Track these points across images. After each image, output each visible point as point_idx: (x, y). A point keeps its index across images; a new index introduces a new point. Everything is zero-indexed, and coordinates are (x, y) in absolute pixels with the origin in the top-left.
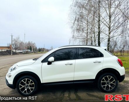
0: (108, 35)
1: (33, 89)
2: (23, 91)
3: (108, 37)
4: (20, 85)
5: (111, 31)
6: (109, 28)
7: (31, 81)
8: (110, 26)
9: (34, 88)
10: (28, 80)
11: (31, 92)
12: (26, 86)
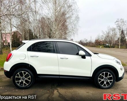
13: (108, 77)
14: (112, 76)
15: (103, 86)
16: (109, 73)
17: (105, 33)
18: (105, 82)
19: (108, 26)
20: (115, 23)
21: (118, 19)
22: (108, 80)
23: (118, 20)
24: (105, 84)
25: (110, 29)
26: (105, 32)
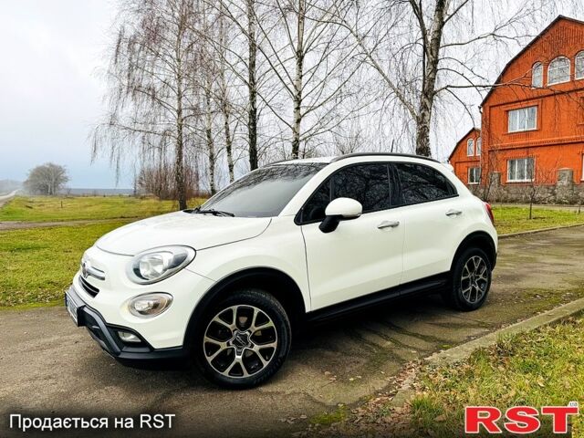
0: (293, 129)
1: (272, 348)
2: (223, 369)
3: (291, 137)
4: (207, 339)
5: (302, 111)
6: (299, 101)
7: (260, 314)
8: (300, 94)
9: (274, 345)
10: (241, 312)
11: (261, 365)
12: (235, 342)
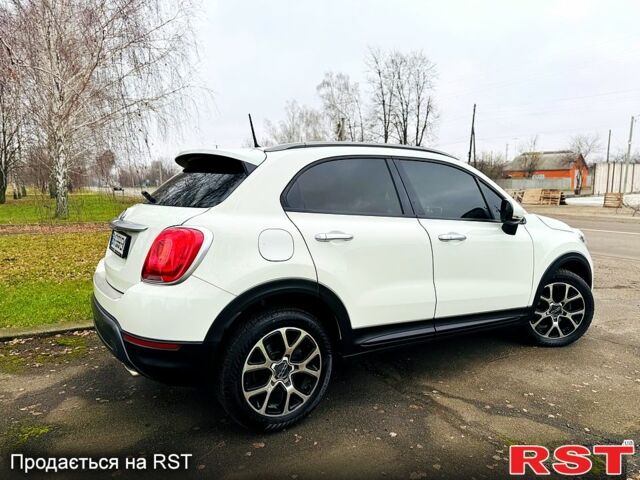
13: (567, 300)
14: (580, 296)
15: (546, 336)
16: (568, 286)
17: (279, 131)
18: (556, 320)
19: (287, 102)
20: (319, 88)
21: (327, 75)
22: (565, 314)
23: (327, 80)
24: (555, 328)
25: (297, 115)
26: (278, 126)
